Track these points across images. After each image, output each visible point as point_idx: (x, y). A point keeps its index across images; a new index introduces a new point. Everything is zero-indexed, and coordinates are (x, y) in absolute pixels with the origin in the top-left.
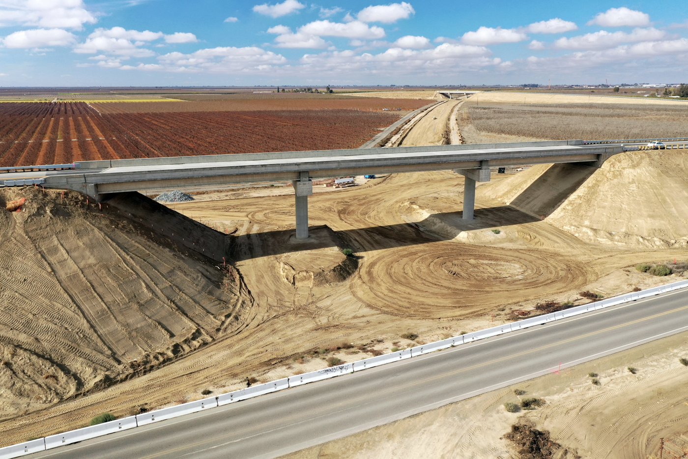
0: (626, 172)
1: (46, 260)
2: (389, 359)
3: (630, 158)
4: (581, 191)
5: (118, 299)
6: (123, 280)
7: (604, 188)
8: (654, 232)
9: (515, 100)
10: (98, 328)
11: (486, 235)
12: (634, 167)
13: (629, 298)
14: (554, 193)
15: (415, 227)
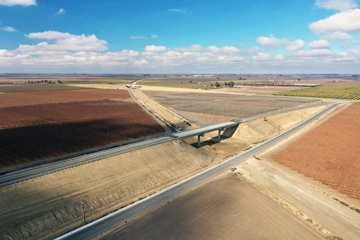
0: (244, 127)
3: (243, 124)
8: (251, 138)
11: (226, 141)
13: (255, 147)
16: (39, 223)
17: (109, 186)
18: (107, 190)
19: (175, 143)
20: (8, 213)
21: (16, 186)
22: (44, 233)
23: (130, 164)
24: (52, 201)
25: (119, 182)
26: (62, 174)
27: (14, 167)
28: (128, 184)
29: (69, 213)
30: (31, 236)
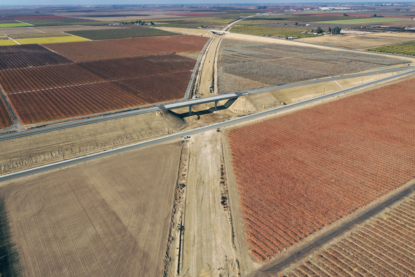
2: (206, 126)
3: (242, 97)
4: (234, 103)
8: (243, 110)
9: (244, 38)
11: (218, 112)
12: (242, 99)
13: (232, 120)
14: (230, 103)
15: (207, 110)
16: (42, 156)
17: (90, 141)
18: (87, 143)
19: (157, 113)
20: (28, 150)
21: (35, 136)
22: (43, 162)
23: (111, 128)
24: (52, 146)
25: (98, 139)
26: (63, 131)
27: (54, 122)
28: (103, 141)
29: (59, 153)
30: (36, 162)
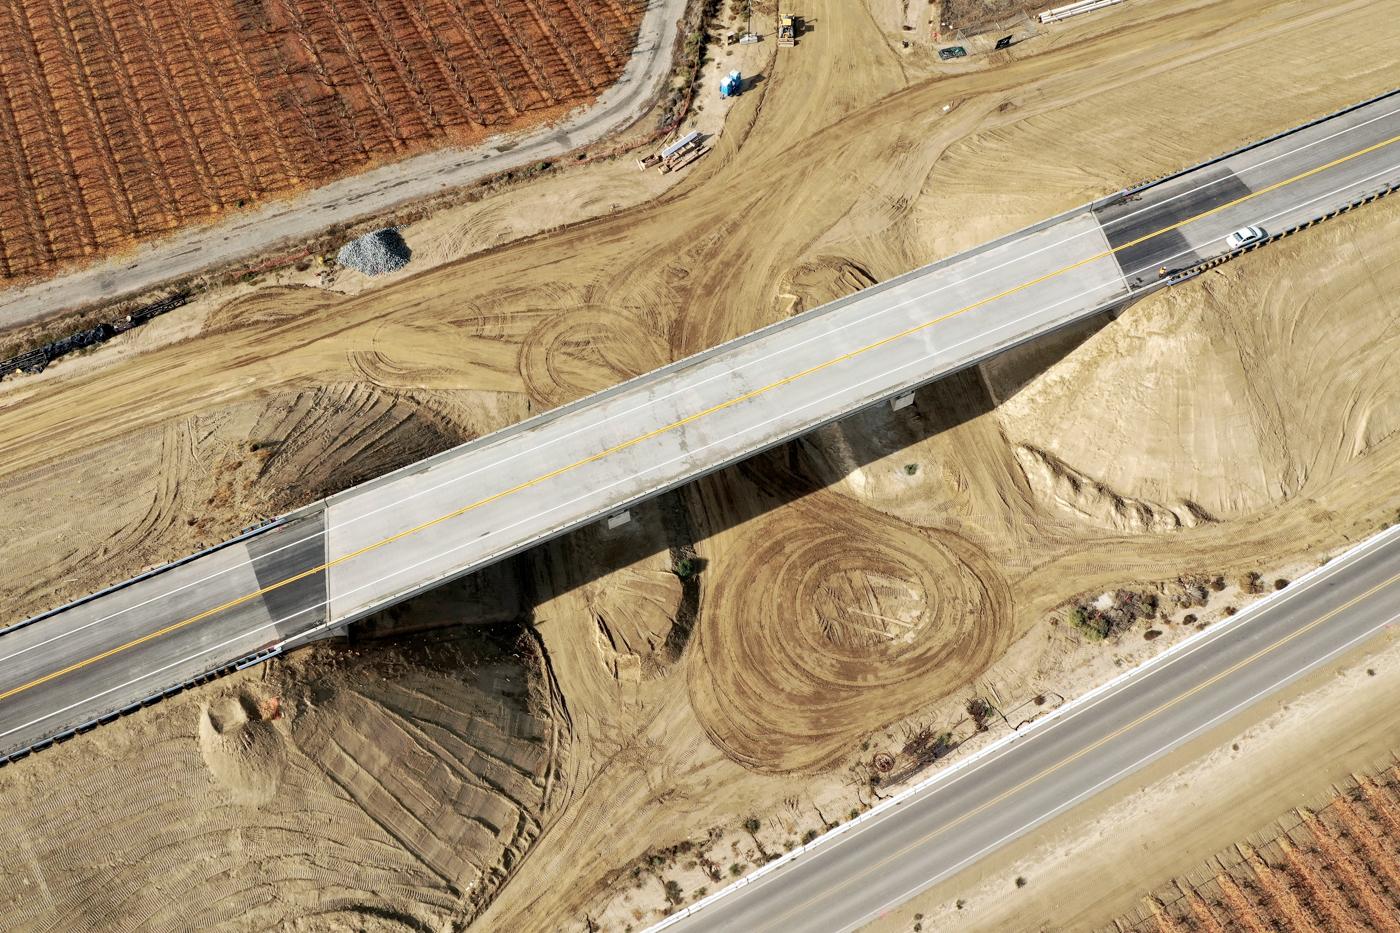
0: (1152, 342)
1: (339, 783)
3: (1173, 309)
5: (429, 805)
6: (427, 775)
7: (1106, 372)
10: (423, 856)
11: (893, 481)
12: (1168, 332)
